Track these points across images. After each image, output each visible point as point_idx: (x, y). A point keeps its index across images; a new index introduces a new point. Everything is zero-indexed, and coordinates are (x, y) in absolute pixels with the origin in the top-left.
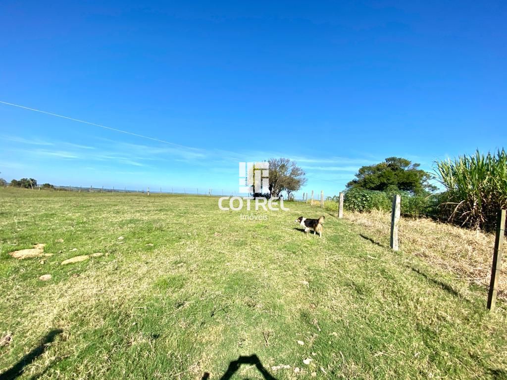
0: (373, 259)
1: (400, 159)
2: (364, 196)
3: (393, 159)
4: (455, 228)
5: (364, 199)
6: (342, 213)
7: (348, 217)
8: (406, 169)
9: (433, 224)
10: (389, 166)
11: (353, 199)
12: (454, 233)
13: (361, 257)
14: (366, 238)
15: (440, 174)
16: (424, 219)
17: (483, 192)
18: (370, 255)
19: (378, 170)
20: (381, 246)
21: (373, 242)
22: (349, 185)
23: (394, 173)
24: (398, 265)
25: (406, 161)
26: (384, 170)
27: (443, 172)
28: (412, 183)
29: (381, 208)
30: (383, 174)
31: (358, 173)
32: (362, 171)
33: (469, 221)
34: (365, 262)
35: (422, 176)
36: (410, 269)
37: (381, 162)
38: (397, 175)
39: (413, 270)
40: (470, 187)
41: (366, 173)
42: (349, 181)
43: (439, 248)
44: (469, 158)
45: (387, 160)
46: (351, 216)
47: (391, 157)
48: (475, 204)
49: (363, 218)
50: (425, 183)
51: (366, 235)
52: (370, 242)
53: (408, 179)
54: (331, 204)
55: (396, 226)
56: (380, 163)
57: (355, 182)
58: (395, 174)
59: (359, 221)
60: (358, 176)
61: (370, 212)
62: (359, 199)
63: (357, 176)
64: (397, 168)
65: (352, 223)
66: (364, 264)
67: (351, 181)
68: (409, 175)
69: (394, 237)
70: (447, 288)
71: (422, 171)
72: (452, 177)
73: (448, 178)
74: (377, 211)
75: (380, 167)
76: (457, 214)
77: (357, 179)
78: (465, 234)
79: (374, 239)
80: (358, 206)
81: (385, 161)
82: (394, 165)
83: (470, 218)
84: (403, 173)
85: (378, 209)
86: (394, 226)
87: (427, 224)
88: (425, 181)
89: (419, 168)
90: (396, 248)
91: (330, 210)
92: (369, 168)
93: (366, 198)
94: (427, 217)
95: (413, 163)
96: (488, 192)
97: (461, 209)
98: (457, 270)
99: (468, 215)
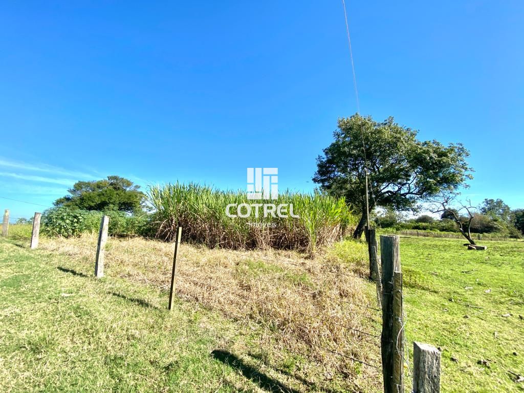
0: (67, 297)
1: (122, 179)
2: (75, 217)
3: (115, 178)
4: (160, 243)
5: (76, 220)
6: (36, 241)
7: (46, 245)
8: (128, 189)
9: (144, 242)
10: (112, 184)
11: (60, 221)
12: (158, 248)
13: (50, 299)
14: (66, 270)
15: (151, 196)
16: (137, 238)
17: (179, 212)
18: (65, 292)
19: (99, 187)
20: (84, 276)
21: (74, 273)
22: (58, 203)
23: (115, 192)
24: (99, 294)
25: (128, 181)
26: (106, 188)
27: (154, 195)
28: (132, 203)
29: (93, 232)
30: (104, 192)
31: (72, 188)
32: (79, 186)
33: (169, 236)
34: (56, 304)
35: (141, 197)
36: (111, 294)
37: (102, 179)
38: (119, 195)
39: (114, 294)
40: (171, 209)
41: (84, 189)
42: (58, 198)
43: (143, 264)
44: (172, 185)
45: (110, 178)
46: (51, 244)
47: (113, 175)
48: (173, 222)
49: (69, 245)
50: (144, 204)
51: (67, 266)
52: (71, 274)
53: (129, 199)
54: (22, 230)
55: (102, 250)
56: (102, 181)
57: (68, 199)
58: (117, 194)
59: (61, 250)
60: (73, 191)
61: (79, 237)
62: (68, 221)
63: (70, 191)
64: (118, 188)
65: (50, 253)
66: (54, 307)
67: (62, 197)
68: (130, 196)
69: (99, 263)
70: (142, 303)
71: (141, 193)
72: (160, 200)
73: (157, 201)
74: (89, 234)
75: (101, 185)
76: (162, 231)
77: (71, 195)
78: (165, 247)
79: (77, 270)
80: (66, 230)
81: (107, 179)
82: (116, 185)
83: (170, 233)
84: (124, 193)
85: (91, 232)
86: (100, 251)
87: (139, 242)
88: (144, 202)
89: (139, 190)
90: (100, 275)
91: (20, 238)
92: (88, 185)
93: (78, 220)
94: (139, 236)
95: (134, 185)
96: (182, 213)
97: (165, 227)
98: (153, 281)
99: (169, 230)
